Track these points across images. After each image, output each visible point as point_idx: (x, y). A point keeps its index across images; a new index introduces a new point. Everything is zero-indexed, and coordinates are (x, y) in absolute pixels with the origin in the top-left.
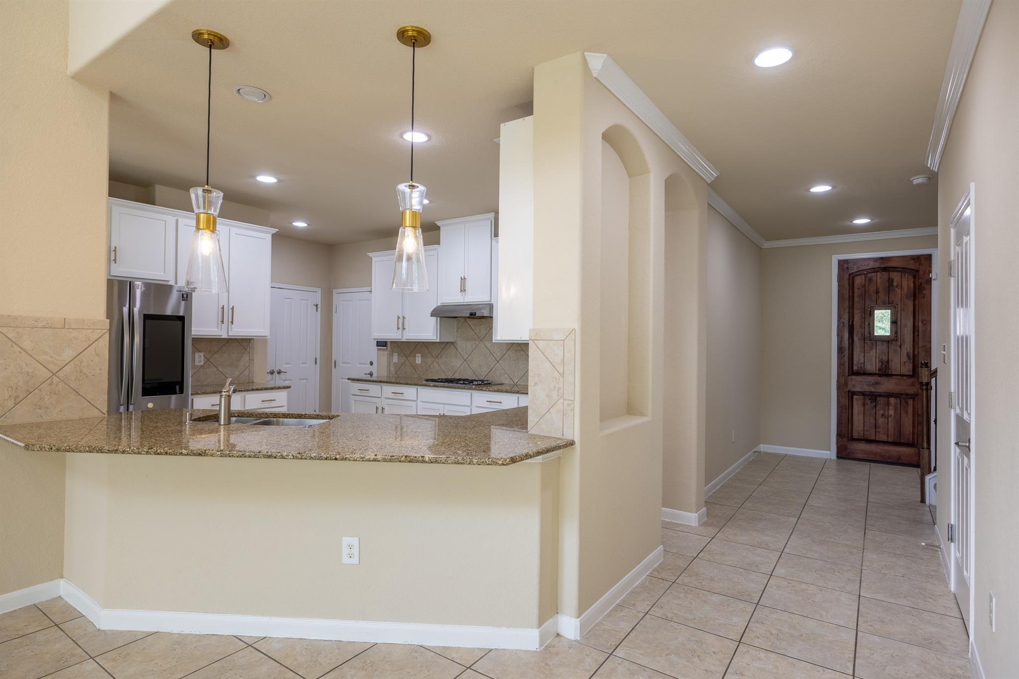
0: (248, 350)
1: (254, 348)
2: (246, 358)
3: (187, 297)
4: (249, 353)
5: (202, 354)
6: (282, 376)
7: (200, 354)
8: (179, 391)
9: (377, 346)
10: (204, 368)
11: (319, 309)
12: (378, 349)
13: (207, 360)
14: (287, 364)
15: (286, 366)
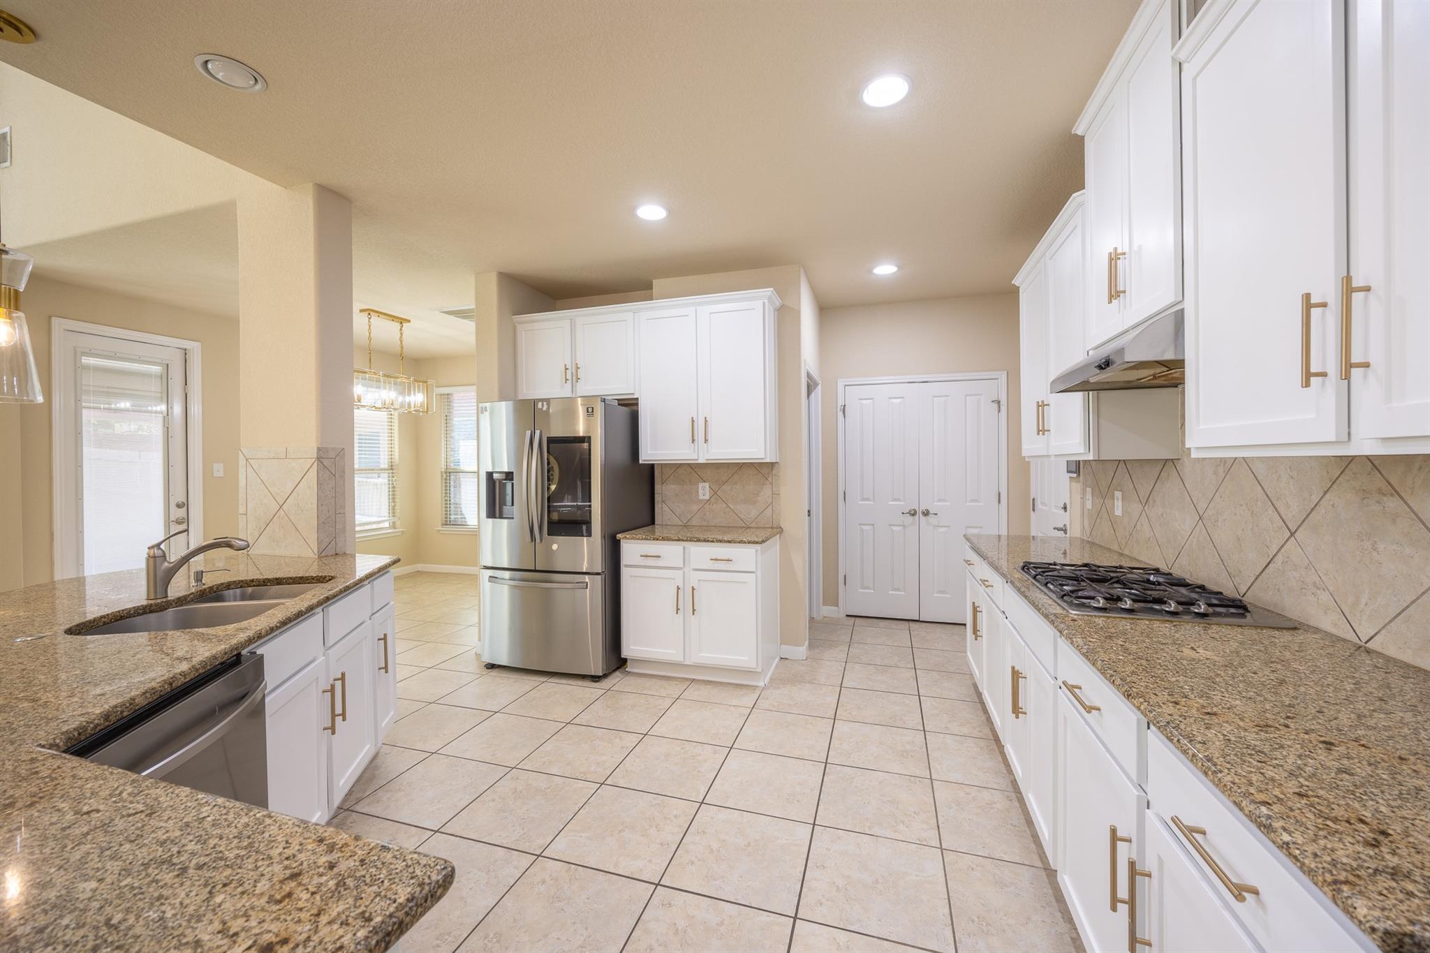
0: (770, 479)
1: (778, 476)
2: (766, 491)
3: (592, 412)
4: (772, 484)
5: (707, 485)
6: (931, 518)
7: (704, 484)
8: (587, 532)
9: (1068, 472)
10: (709, 504)
11: (1004, 408)
12: (1070, 477)
13: (714, 493)
14: (940, 500)
15: (938, 503)
